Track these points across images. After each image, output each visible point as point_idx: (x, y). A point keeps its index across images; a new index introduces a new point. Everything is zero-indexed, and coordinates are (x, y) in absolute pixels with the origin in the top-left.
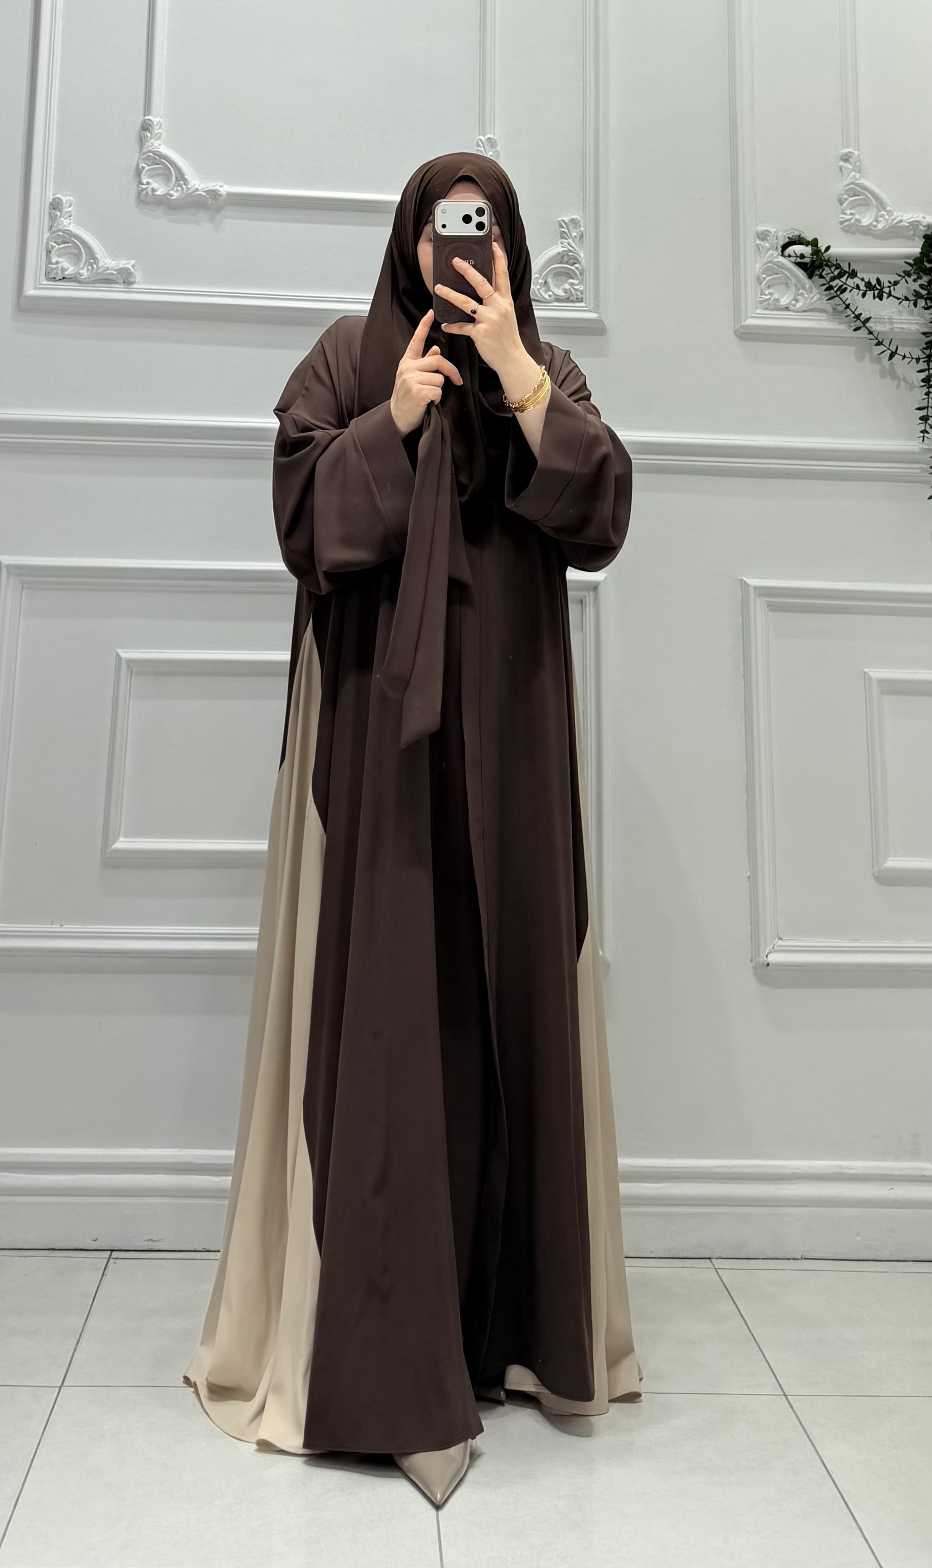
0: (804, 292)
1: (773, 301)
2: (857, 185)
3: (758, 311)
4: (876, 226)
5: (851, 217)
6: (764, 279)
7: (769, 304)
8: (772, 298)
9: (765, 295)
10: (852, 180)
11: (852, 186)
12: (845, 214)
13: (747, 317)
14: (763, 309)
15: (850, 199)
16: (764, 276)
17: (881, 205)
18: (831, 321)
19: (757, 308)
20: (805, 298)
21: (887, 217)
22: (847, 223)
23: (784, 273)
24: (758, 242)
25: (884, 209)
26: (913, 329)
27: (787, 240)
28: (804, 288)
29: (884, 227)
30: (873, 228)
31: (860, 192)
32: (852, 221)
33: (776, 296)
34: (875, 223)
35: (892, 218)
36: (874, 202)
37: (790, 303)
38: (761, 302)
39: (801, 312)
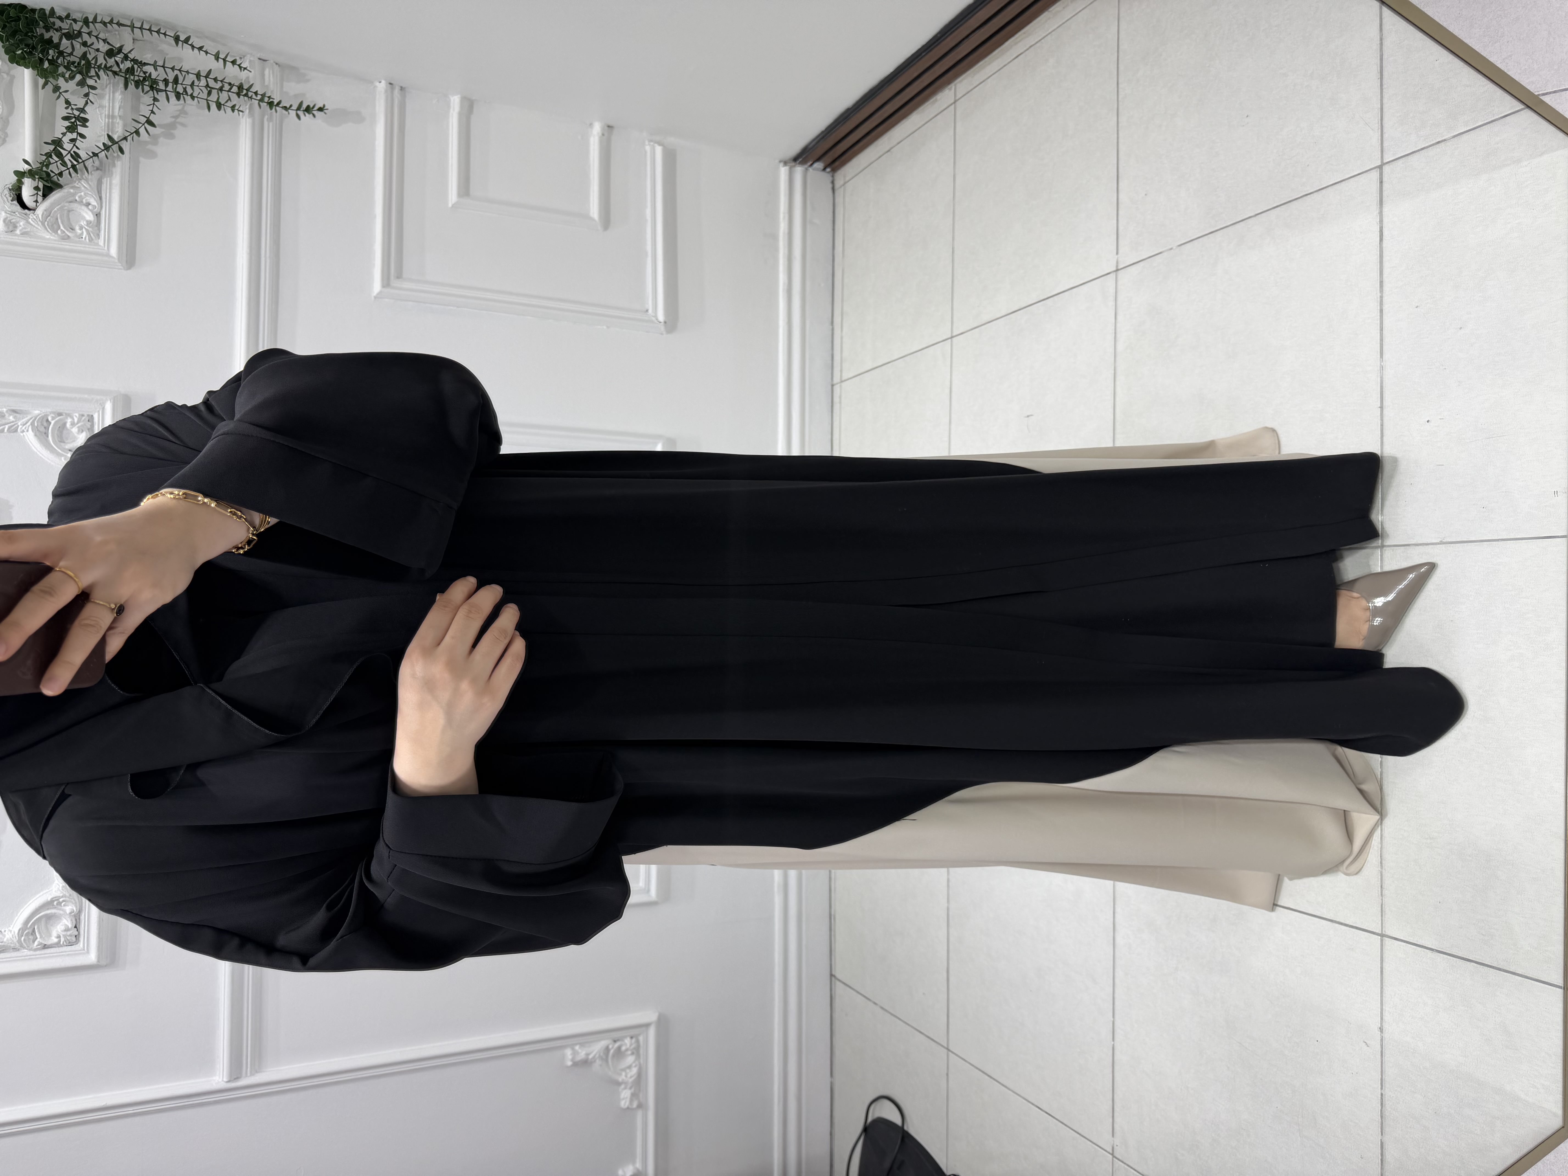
0: (79, 194)
1: (90, 227)
3: (101, 243)
7: (93, 231)
8: (86, 227)
9: (82, 233)
13: (108, 255)
14: (99, 238)
16: (60, 232)
18: (112, 174)
19: (97, 244)
20: (86, 194)
24: (18, 232)
26: (120, 97)
27: (16, 204)
28: (73, 194)
33: (83, 223)
37: (90, 210)
38: (90, 240)
39: (101, 198)
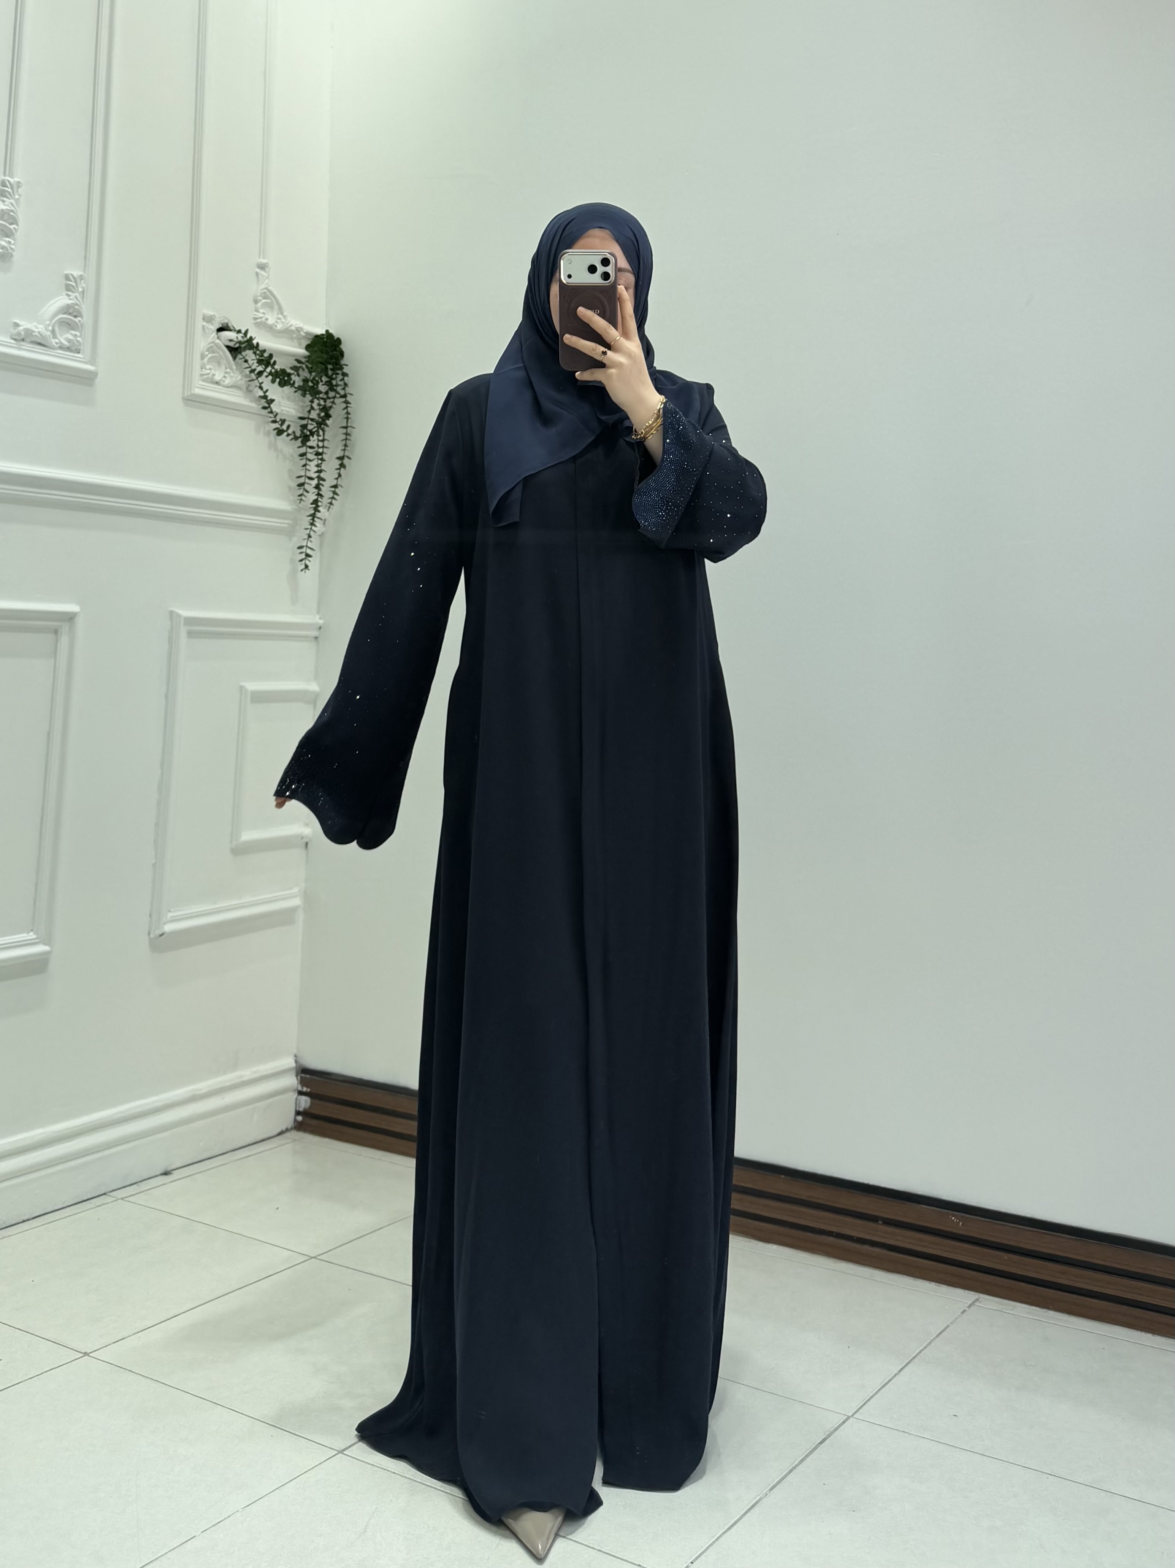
0: (231, 371)
2: (269, 291)
3: (200, 383)
4: (276, 326)
5: (262, 315)
6: (207, 355)
7: (208, 378)
8: (211, 374)
9: (206, 369)
10: (267, 286)
11: (265, 291)
12: (259, 312)
13: (192, 386)
14: (204, 382)
15: (263, 301)
16: (207, 353)
17: (281, 310)
19: (201, 380)
20: (231, 377)
21: (283, 320)
22: (259, 320)
23: (219, 353)
24: (205, 324)
25: (282, 313)
26: (296, 413)
27: (221, 326)
28: (231, 368)
29: (282, 328)
30: (276, 328)
31: (269, 296)
32: (264, 319)
33: (213, 371)
34: (276, 324)
35: (288, 321)
36: (276, 307)
37: (221, 379)
38: (202, 375)
39: (228, 387)
